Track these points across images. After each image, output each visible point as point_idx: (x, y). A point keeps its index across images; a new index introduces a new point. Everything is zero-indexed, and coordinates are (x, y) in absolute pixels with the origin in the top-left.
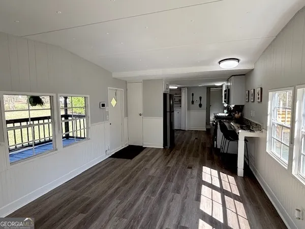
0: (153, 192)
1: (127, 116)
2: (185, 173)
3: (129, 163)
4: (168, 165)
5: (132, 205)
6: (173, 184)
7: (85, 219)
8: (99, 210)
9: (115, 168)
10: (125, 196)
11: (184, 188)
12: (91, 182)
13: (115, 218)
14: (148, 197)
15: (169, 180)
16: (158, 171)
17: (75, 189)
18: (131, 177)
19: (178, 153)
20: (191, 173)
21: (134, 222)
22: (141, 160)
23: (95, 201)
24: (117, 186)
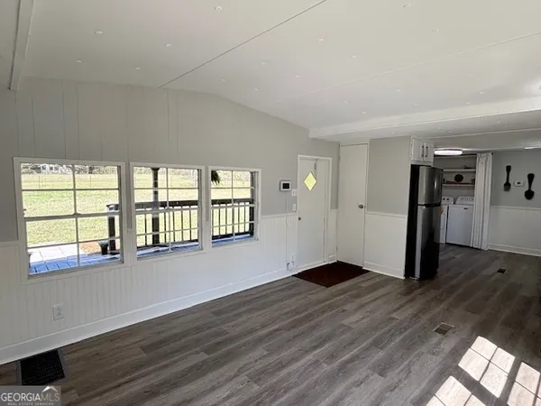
0: (331, 357)
1: (337, 207)
2: (423, 339)
3: (320, 292)
4: (394, 315)
5: (281, 365)
6: (381, 354)
7: (204, 362)
8: (230, 357)
9: (290, 297)
10: (280, 348)
11: (402, 367)
12: (244, 309)
13: (243, 377)
14: (317, 361)
15: (377, 344)
16: (365, 320)
17: (217, 313)
18: (308, 318)
19: (433, 293)
20: (438, 344)
21: (269, 395)
22: (344, 292)
23: (231, 340)
24: (276, 327)
